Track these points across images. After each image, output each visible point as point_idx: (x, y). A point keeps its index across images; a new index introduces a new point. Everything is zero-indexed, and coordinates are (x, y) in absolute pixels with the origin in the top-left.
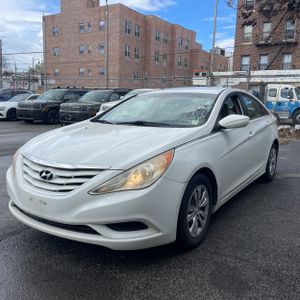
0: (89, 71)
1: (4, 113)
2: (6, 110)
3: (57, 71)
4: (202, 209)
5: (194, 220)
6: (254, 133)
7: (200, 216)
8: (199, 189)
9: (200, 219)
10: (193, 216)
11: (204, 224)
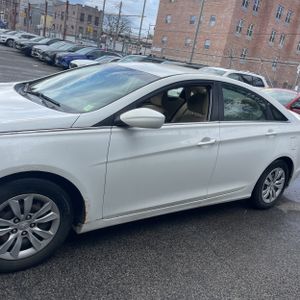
3: (165, 39)
4: (39, 225)
5: (12, 237)
6: (212, 141)
7: (34, 234)
8: (28, 199)
9: (32, 239)
10: (12, 231)
11: (43, 246)
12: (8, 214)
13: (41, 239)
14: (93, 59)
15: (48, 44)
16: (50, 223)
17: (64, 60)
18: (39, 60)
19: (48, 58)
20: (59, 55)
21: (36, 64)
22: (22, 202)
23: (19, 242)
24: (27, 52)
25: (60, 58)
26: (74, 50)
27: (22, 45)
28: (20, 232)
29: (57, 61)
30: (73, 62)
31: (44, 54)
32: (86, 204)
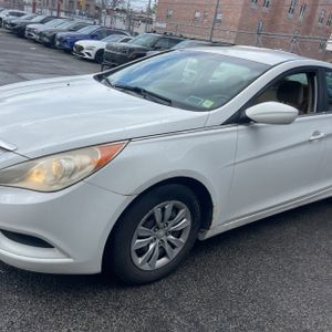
0: (205, 17)
1: (93, 53)
2: (96, 50)
3: (171, 13)
4: (173, 233)
5: (151, 246)
6: (322, 135)
7: (169, 242)
8: (169, 206)
9: (167, 247)
10: (152, 242)
11: (175, 255)
12: (151, 222)
13: (173, 247)
14: (99, 39)
15: (42, 22)
16: (181, 231)
17: (66, 41)
18: (35, 41)
19: (46, 39)
20: (59, 35)
21: (34, 47)
22: (163, 209)
23: (157, 252)
24: (19, 32)
25: (61, 39)
26: (75, 29)
27: (13, 25)
28: (158, 241)
29: (58, 43)
30: (77, 43)
31: (41, 34)
32: (215, 209)
